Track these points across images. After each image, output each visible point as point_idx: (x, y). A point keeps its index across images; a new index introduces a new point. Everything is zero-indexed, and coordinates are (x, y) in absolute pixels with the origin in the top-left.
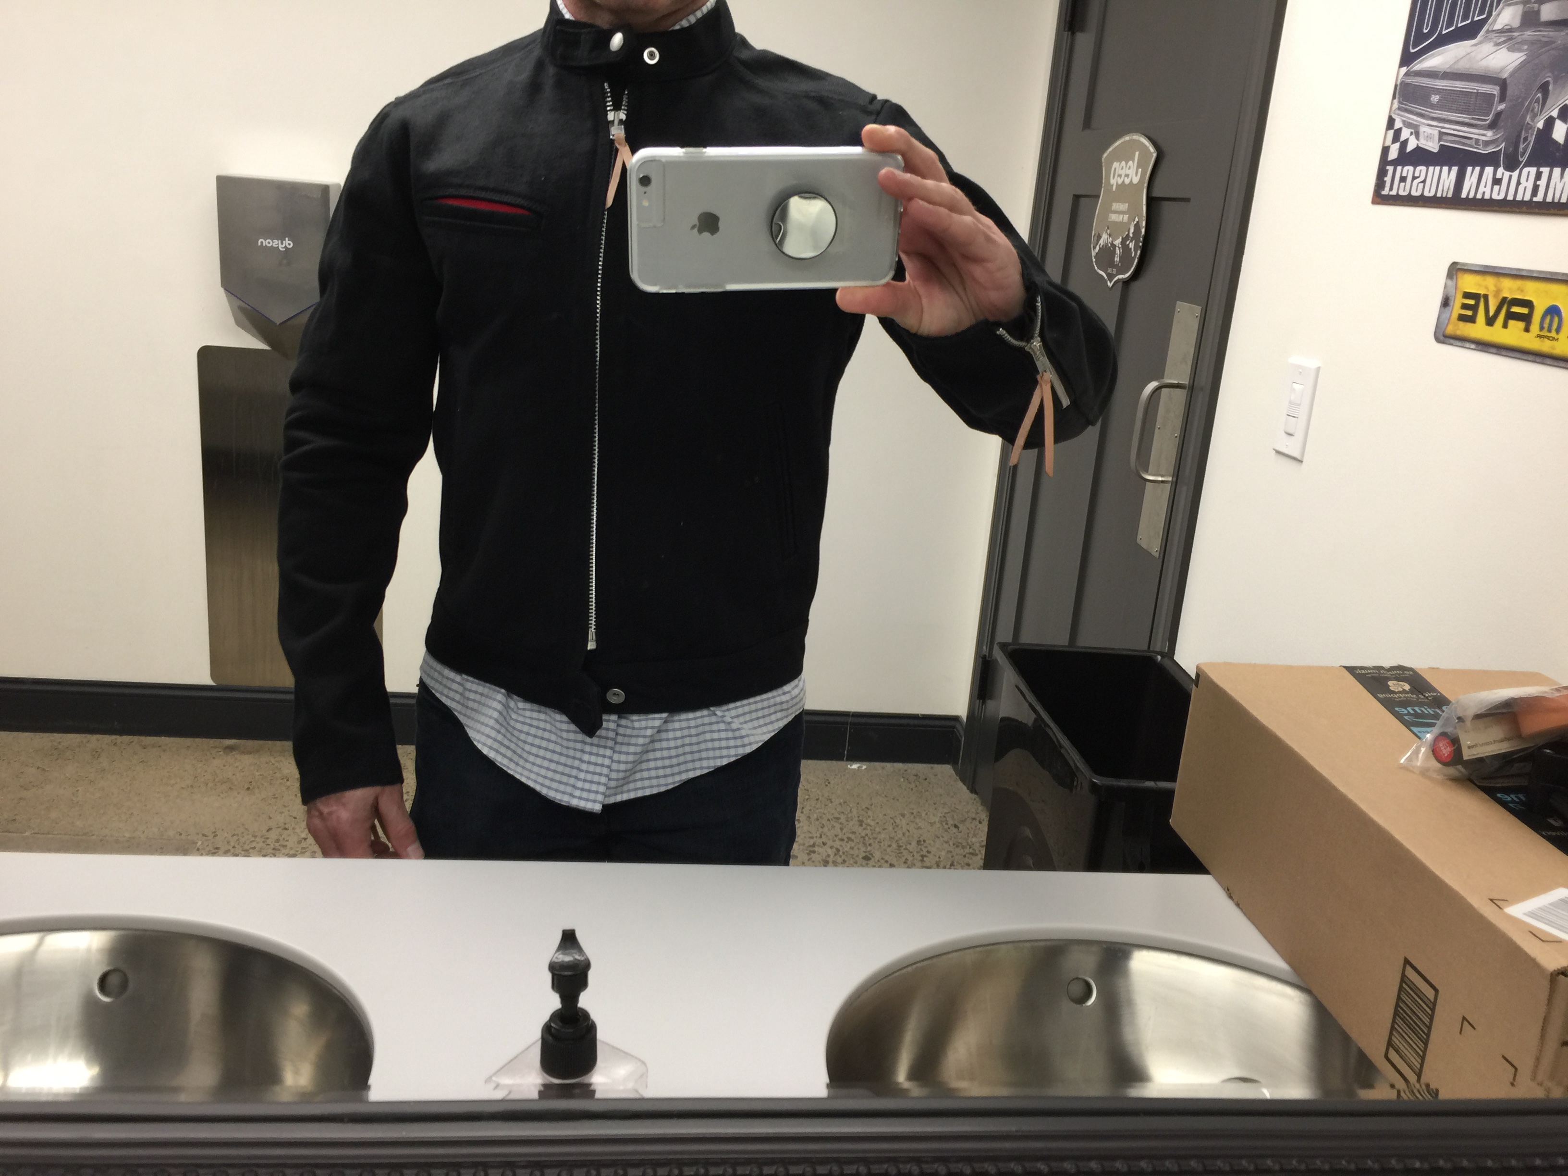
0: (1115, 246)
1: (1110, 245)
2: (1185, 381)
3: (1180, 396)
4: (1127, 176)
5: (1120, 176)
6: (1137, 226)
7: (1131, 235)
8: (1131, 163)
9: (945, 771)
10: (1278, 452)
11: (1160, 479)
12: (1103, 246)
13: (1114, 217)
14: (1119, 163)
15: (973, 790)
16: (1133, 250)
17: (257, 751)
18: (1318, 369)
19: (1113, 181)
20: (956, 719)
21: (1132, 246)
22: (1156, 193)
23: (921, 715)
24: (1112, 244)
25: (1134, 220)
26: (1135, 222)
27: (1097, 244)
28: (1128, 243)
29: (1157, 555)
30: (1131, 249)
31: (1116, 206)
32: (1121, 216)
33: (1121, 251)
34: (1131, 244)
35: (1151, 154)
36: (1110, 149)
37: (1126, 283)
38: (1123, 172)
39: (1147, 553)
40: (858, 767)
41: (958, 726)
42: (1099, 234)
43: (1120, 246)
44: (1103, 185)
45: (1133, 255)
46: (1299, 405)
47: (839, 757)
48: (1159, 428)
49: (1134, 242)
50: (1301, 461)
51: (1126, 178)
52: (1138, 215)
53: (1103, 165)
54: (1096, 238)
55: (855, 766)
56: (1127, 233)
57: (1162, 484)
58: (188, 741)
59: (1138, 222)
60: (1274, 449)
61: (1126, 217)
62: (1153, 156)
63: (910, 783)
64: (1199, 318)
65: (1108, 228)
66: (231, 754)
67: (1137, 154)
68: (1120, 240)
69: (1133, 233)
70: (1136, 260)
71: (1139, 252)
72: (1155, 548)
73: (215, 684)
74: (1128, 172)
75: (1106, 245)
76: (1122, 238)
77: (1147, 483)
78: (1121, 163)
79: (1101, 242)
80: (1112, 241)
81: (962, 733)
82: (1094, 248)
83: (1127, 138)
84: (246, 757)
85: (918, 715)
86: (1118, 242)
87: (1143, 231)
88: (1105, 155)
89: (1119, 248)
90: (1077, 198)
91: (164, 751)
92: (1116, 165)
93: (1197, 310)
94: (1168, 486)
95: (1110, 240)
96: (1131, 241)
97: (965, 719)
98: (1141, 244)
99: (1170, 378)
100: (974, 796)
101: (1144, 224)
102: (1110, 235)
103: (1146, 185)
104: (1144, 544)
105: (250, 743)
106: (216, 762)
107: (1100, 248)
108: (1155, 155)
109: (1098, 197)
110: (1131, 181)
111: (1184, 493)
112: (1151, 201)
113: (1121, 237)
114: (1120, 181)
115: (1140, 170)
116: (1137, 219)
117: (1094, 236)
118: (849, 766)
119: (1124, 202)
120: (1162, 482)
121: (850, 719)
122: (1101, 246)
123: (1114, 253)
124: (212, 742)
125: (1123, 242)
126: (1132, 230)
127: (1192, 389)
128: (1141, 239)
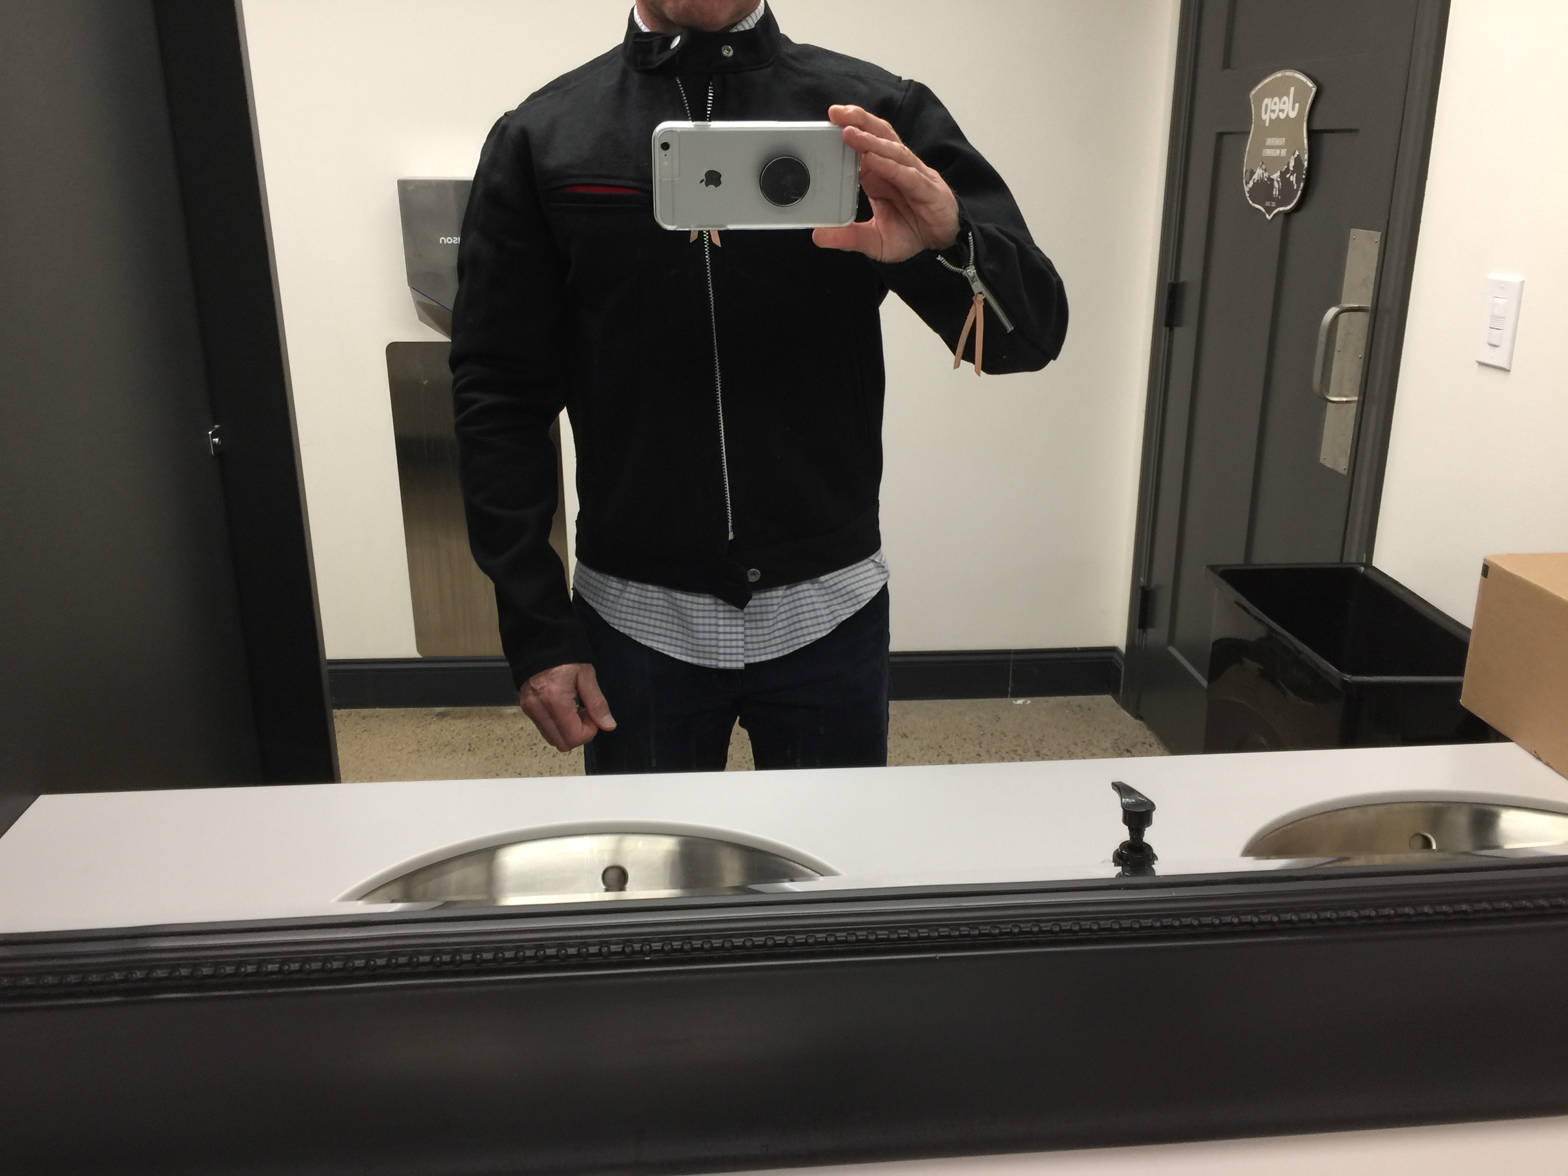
0: (1273, 180)
1: (1266, 179)
2: (1367, 304)
3: (1362, 319)
4: (1282, 111)
5: (1273, 111)
6: (1298, 160)
7: (1291, 168)
8: (1285, 98)
9: (1106, 700)
10: (1481, 364)
11: (1344, 399)
12: (1258, 181)
13: (1268, 152)
14: (1270, 99)
15: (1138, 716)
16: (1294, 183)
17: (468, 716)
18: (1523, 283)
19: (1265, 117)
20: (1114, 649)
21: (1293, 178)
22: (1316, 127)
23: (1080, 648)
24: (1269, 179)
25: (1294, 154)
26: (1296, 156)
27: (1250, 179)
28: (1288, 176)
29: (1345, 473)
30: (1292, 181)
31: (1270, 141)
32: (1278, 151)
33: (1280, 184)
34: (1292, 177)
35: (1310, 89)
36: (1260, 86)
37: (1287, 214)
38: (1277, 108)
39: (1332, 472)
40: (1023, 703)
41: (1115, 655)
42: (1252, 170)
43: (1279, 179)
44: (1253, 121)
45: (1295, 187)
46: (1504, 318)
47: (1002, 694)
48: (1339, 351)
49: (1295, 175)
50: (1507, 371)
51: (1281, 113)
52: (1298, 149)
53: (1252, 101)
54: (1248, 173)
55: (1020, 701)
56: (1286, 167)
57: (1347, 404)
58: (402, 711)
59: (1298, 155)
60: (1477, 362)
61: (1284, 152)
62: (1312, 90)
63: (1075, 714)
64: (1379, 243)
65: (1263, 163)
66: (444, 720)
67: (1292, 89)
68: (1278, 173)
69: (1294, 167)
70: (1300, 192)
71: (1302, 185)
72: (1342, 466)
73: (421, 657)
74: (1282, 107)
75: (1262, 180)
76: (1281, 172)
77: (1329, 403)
78: (1273, 99)
79: (1256, 177)
80: (1269, 176)
81: (1122, 663)
82: (1247, 183)
83: (1279, 75)
84: (459, 721)
85: (1076, 648)
86: (1276, 176)
87: (1306, 164)
88: (1253, 92)
89: (1278, 182)
90: (1221, 135)
91: (383, 720)
92: (1267, 101)
93: (1377, 236)
94: (1354, 406)
95: (1266, 175)
96: (1292, 174)
97: (1123, 649)
98: (1304, 177)
99: (1349, 303)
100: (1139, 722)
101: (1306, 157)
102: (1265, 170)
103: (1306, 118)
104: (1328, 464)
105: (459, 710)
106: (433, 727)
107: (1254, 183)
108: (1314, 90)
109: (1249, 133)
110: (1287, 115)
111: (1373, 411)
112: (1312, 133)
113: (1279, 172)
114: (1274, 116)
115: (1297, 105)
116: (1297, 153)
117: (1246, 172)
118: (1014, 702)
119: (1280, 137)
120: (1347, 402)
121: (1012, 657)
122: (1255, 181)
123: (1273, 187)
124: (424, 710)
125: (1283, 175)
126: (1292, 164)
127: (1375, 312)
128: (1304, 172)
